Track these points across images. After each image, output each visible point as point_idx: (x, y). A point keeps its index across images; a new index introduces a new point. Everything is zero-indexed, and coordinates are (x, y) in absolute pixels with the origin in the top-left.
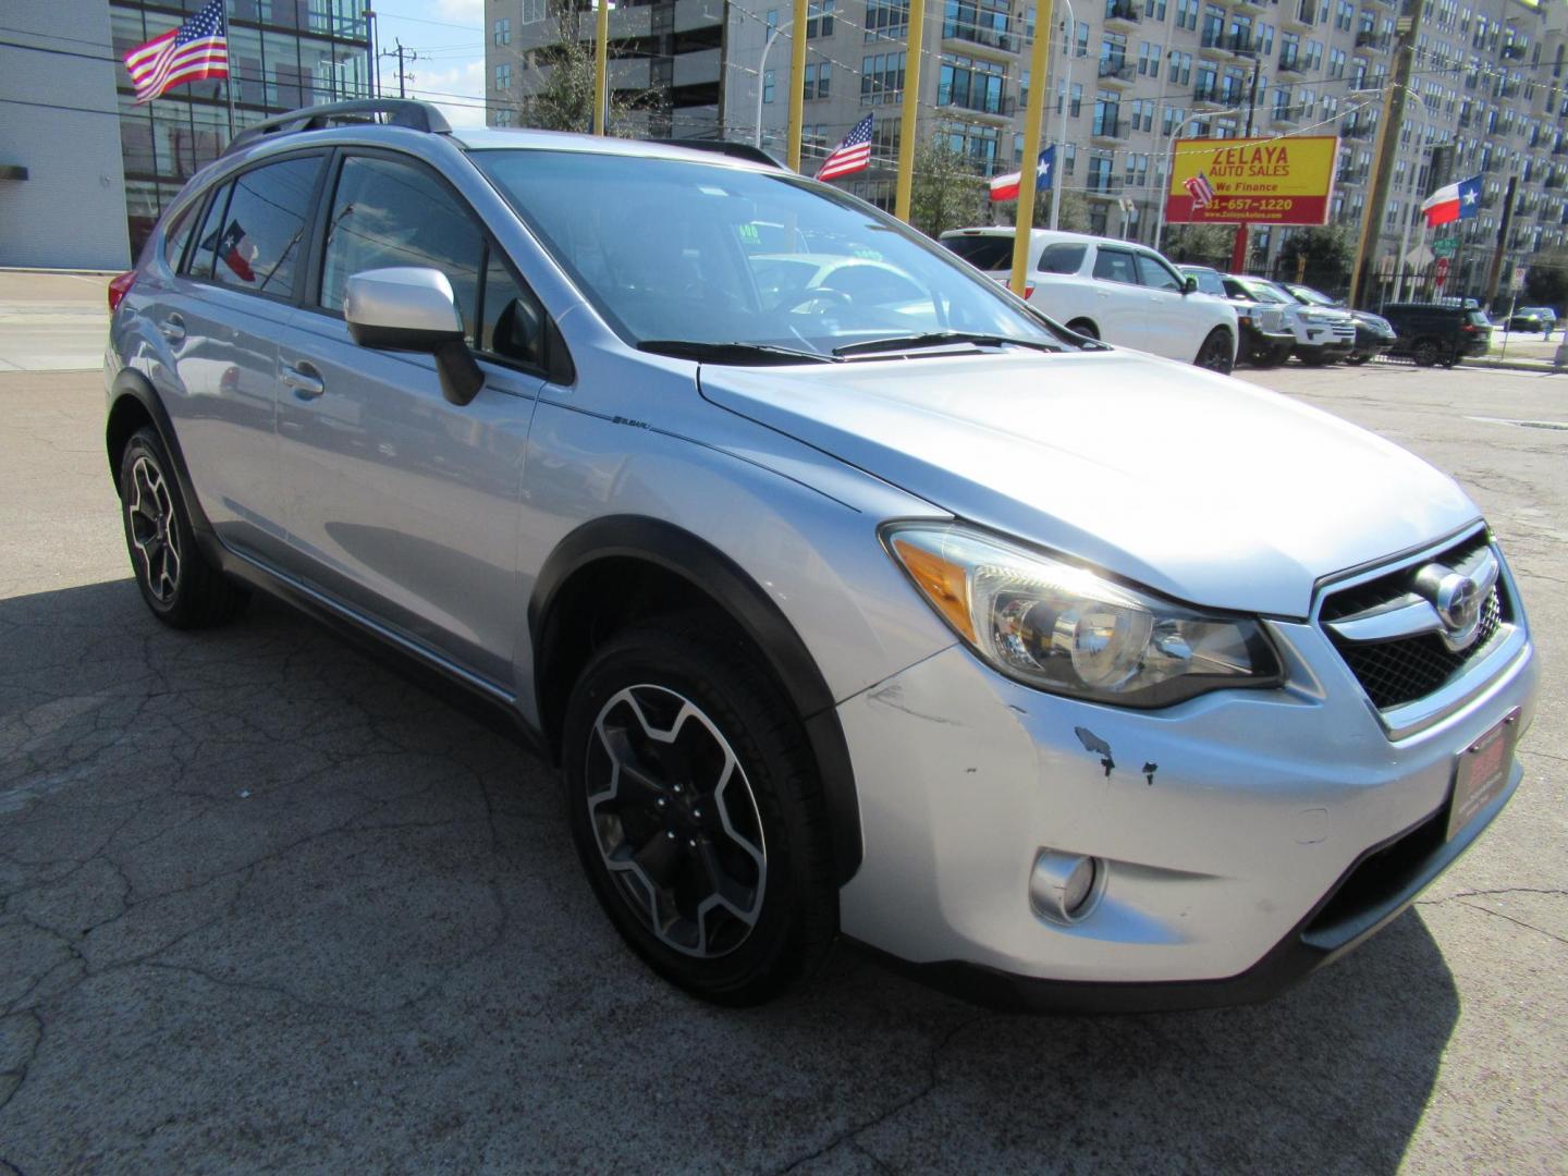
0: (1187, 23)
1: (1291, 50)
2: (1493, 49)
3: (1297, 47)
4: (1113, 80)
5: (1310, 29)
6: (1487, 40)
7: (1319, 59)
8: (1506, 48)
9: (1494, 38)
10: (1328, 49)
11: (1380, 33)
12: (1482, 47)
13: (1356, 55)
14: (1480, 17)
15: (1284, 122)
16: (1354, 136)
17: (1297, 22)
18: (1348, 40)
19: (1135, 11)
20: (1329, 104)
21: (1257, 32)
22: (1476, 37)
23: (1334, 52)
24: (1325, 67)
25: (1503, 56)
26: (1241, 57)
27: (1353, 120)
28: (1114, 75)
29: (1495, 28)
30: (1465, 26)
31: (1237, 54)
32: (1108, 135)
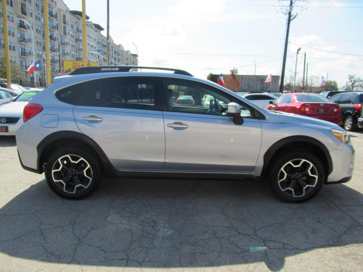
0: (38, 31)
1: (63, 40)
2: (101, 45)
3: (64, 40)
4: (23, 43)
5: (66, 36)
6: (100, 43)
7: (69, 43)
8: (103, 45)
9: (101, 43)
10: (70, 41)
11: (80, 39)
12: (99, 44)
13: (76, 43)
14: (97, 38)
15: (64, 56)
16: (79, 60)
17: (63, 34)
18: (74, 40)
19: (25, 27)
20: (73, 53)
21: (55, 36)
22: (98, 42)
23: (72, 42)
24: (70, 45)
25: (103, 46)
26: (53, 41)
27: (78, 57)
28: (23, 41)
29: (100, 41)
30: (95, 40)
31: (51, 40)
32: (24, 56)
